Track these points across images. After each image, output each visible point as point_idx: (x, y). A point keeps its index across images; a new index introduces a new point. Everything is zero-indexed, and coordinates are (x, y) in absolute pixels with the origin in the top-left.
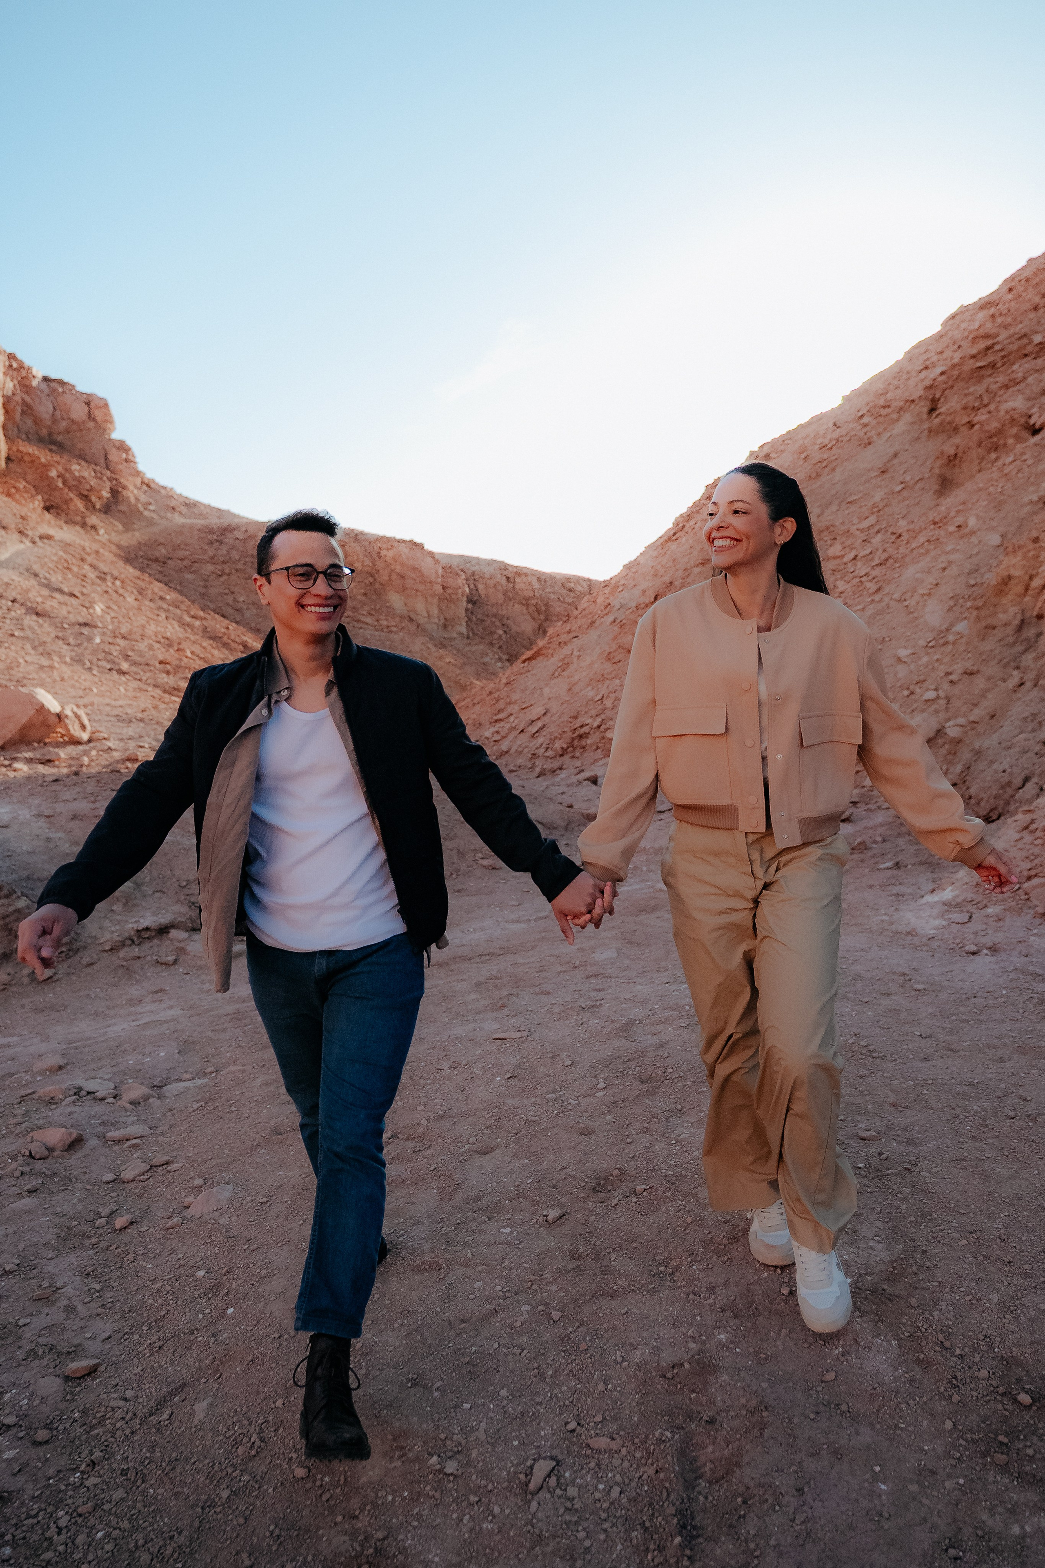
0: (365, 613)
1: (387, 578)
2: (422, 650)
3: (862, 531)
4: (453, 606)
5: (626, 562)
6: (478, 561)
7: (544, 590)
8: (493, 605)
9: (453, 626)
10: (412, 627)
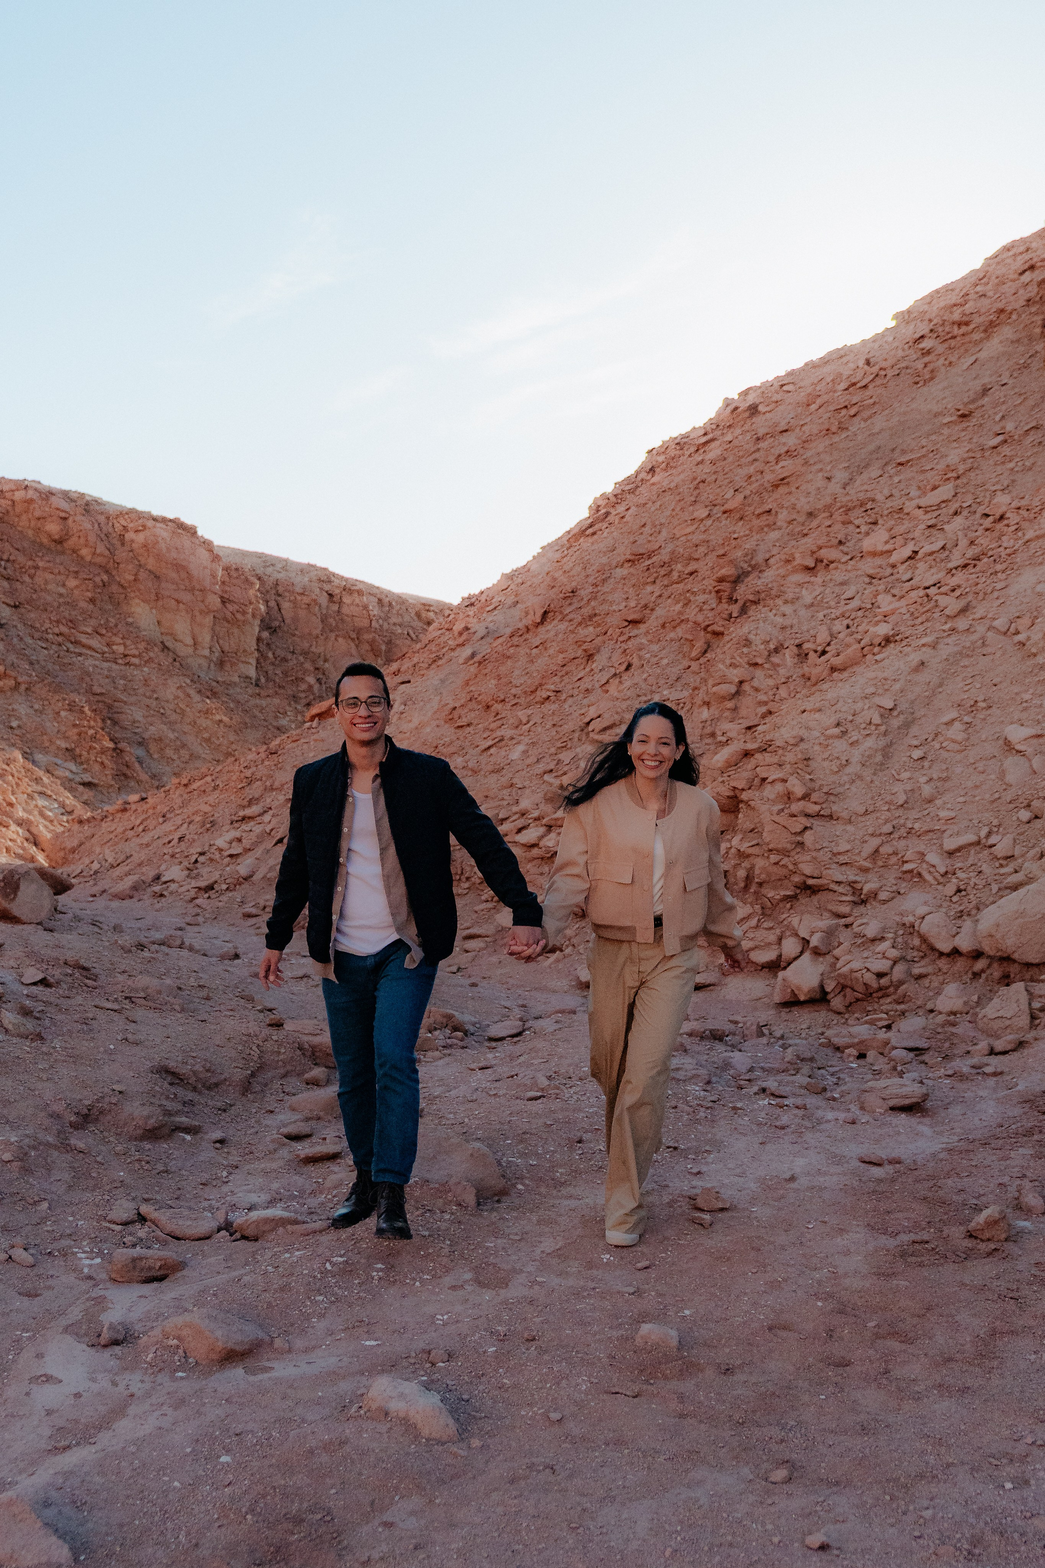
0: (89, 630)
1: (132, 578)
2: (177, 697)
3: (926, 510)
4: (236, 631)
5: (508, 570)
6: (286, 564)
7: (386, 619)
8: (302, 637)
9: (233, 665)
10: (165, 660)
